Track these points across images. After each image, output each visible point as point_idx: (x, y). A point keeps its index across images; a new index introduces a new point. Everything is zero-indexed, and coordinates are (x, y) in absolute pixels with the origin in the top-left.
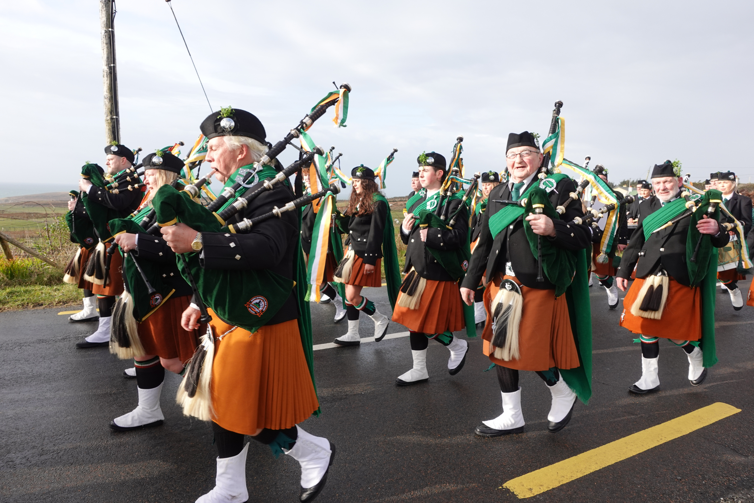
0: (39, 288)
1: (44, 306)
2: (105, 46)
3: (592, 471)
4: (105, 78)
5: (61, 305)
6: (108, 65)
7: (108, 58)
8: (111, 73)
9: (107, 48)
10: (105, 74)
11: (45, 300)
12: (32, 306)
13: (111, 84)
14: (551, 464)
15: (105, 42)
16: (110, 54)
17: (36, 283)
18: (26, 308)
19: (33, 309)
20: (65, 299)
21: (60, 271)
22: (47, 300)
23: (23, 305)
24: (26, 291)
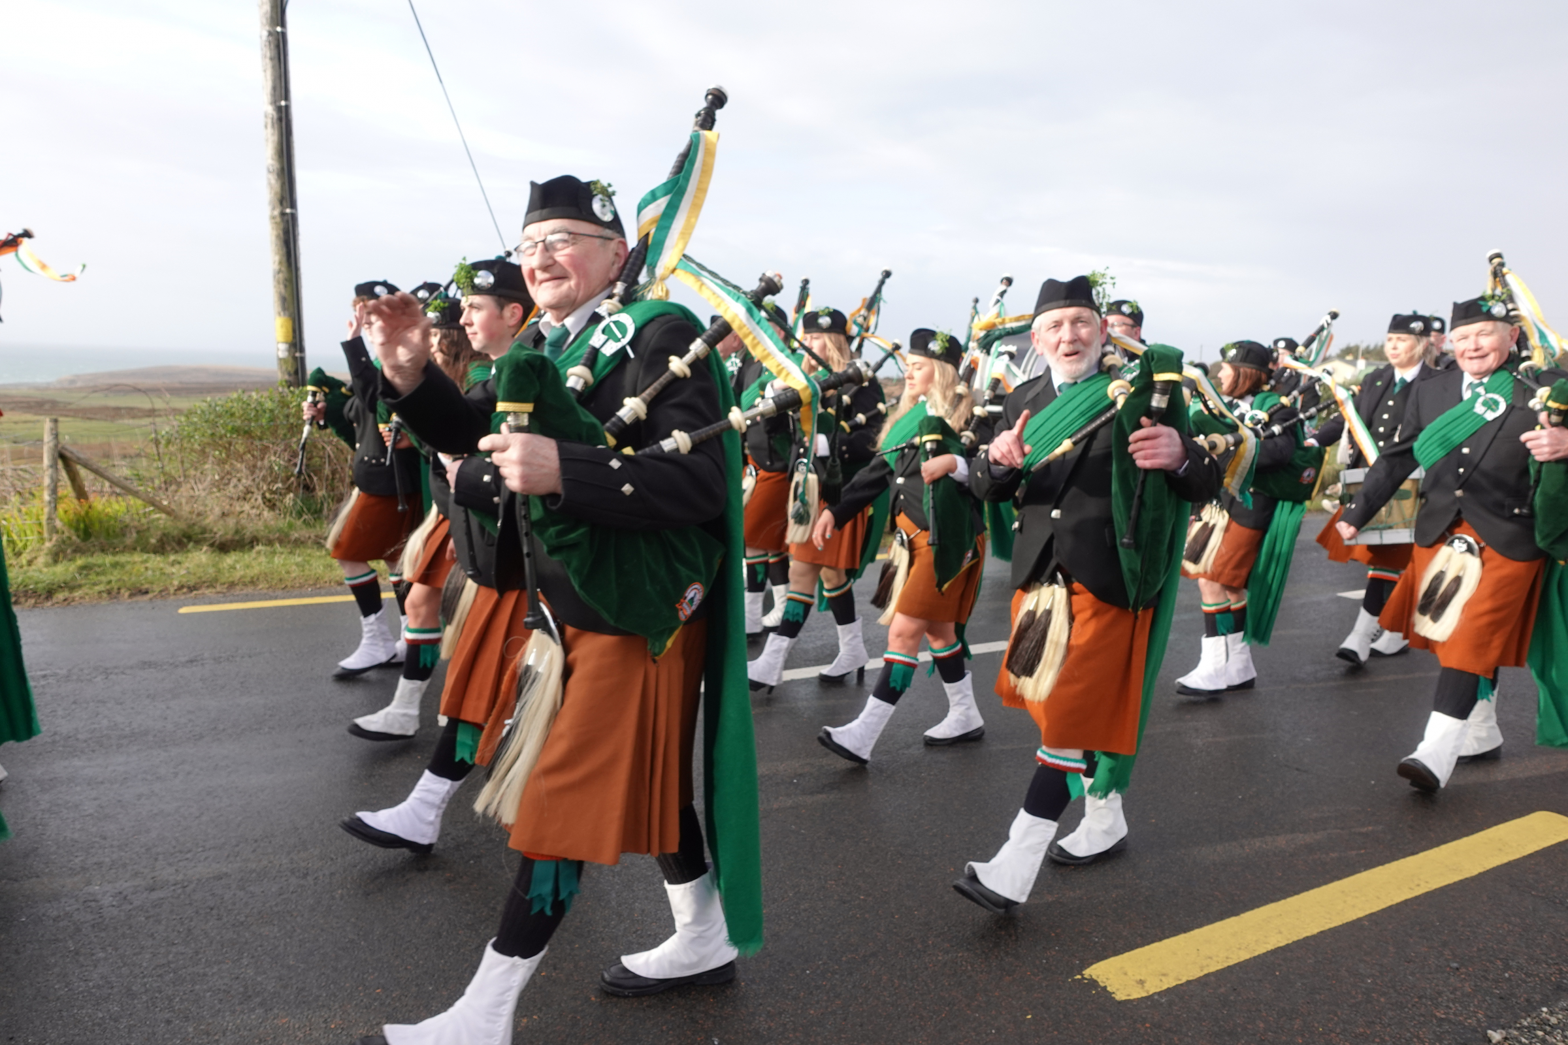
0: (140, 559)
1: (150, 595)
2: (269, 64)
3: (1270, 947)
4: (270, 130)
5: (184, 593)
6: (275, 102)
7: (274, 88)
8: (280, 119)
9: (273, 67)
10: (269, 121)
11: (152, 583)
12: (127, 594)
13: (280, 143)
14: (1185, 932)
15: (268, 54)
16: (278, 81)
17: (135, 549)
18: (115, 598)
19: (130, 601)
20: (192, 581)
21: (182, 525)
22: (157, 582)
23: (109, 591)
24: (116, 565)
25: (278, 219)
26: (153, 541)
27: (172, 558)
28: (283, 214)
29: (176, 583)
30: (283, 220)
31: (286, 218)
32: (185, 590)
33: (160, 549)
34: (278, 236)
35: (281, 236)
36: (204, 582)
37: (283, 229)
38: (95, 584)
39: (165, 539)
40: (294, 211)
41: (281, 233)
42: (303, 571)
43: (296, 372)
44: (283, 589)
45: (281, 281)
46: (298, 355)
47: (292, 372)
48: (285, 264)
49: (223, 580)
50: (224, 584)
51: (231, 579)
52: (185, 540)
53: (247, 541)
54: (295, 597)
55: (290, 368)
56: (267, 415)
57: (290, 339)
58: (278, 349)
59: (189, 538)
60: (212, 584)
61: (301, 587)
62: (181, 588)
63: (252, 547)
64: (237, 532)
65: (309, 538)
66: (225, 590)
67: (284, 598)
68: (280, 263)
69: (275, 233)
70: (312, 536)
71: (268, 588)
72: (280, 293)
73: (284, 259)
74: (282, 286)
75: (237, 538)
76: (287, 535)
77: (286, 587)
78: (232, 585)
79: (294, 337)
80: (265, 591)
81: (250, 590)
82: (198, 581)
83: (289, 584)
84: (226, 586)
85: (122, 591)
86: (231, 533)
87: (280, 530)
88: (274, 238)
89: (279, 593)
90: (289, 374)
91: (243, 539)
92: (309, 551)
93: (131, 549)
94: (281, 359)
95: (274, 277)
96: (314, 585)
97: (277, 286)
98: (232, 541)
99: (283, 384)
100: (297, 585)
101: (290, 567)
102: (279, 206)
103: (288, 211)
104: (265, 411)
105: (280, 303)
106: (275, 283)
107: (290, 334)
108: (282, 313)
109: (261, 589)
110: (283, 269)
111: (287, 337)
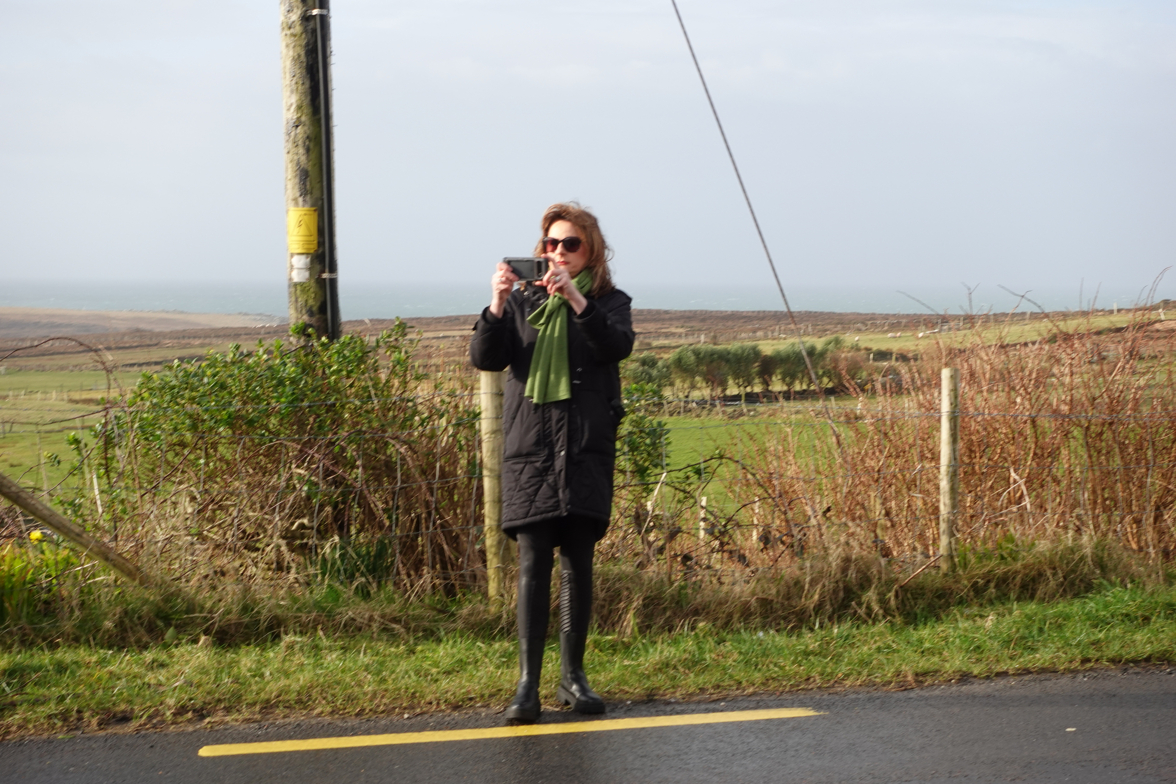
0: (94, 658)
1: (134, 724)
11: (130, 702)
12: (95, 721)
17: (77, 640)
18: (77, 728)
19: (102, 733)
20: (200, 698)
21: (153, 596)
22: (139, 700)
23: (64, 716)
24: (61, 668)
25: (298, 29)
26: (108, 624)
27: (148, 656)
28: (306, 19)
29: (171, 701)
30: (305, 31)
31: (311, 25)
32: (190, 715)
33: (123, 639)
34: (296, 59)
35: (303, 58)
36: (219, 701)
37: (307, 45)
38: (37, 702)
39: (127, 621)
40: (324, 12)
41: (303, 53)
42: (383, 680)
43: (322, 309)
44: (357, 715)
45: (300, 143)
46: (325, 275)
47: (315, 309)
48: (307, 110)
49: (250, 698)
50: (254, 704)
51: (263, 696)
52: (160, 623)
53: (263, 626)
54: (385, 730)
55: (311, 302)
56: (288, 390)
57: (314, 246)
58: (292, 267)
59: (168, 621)
60: (232, 703)
61: (389, 712)
62: (181, 711)
63: (277, 637)
64: (245, 609)
65: (371, 619)
66: (258, 717)
67: (368, 732)
68: (299, 108)
69: (291, 53)
70: (376, 615)
71: (332, 713)
72: (298, 163)
73: (307, 101)
74: (301, 151)
75: (246, 620)
76: (330, 615)
77: (363, 710)
78: (268, 707)
79: (321, 244)
80: (328, 719)
81: (297, 717)
82: (209, 698)
83: (368, 706)
84: (258, 708)
85: (87, 715)
86: (235, 609)
87: (317, 605)
88: (288, 63)
89: (354, 722)
90: (311, 313)
91: (258, 622)
92: (381, 646)
93: (75, 641)
94: (296, 285)
95: (289, 134)
96: (412, 707)
97: (293, 150)
98: (238, 625)
99: (302, 331)
100: (382, 708)
101: (356, 675)
102: (300, 5)
103: (315, 12)
104: (281, 383)
105: (297, 180)
106: (290, 145)
107: (315, 238)
108: (301, 200)
109: (319, 715)
110: (303, 119)
111: (308, 242)
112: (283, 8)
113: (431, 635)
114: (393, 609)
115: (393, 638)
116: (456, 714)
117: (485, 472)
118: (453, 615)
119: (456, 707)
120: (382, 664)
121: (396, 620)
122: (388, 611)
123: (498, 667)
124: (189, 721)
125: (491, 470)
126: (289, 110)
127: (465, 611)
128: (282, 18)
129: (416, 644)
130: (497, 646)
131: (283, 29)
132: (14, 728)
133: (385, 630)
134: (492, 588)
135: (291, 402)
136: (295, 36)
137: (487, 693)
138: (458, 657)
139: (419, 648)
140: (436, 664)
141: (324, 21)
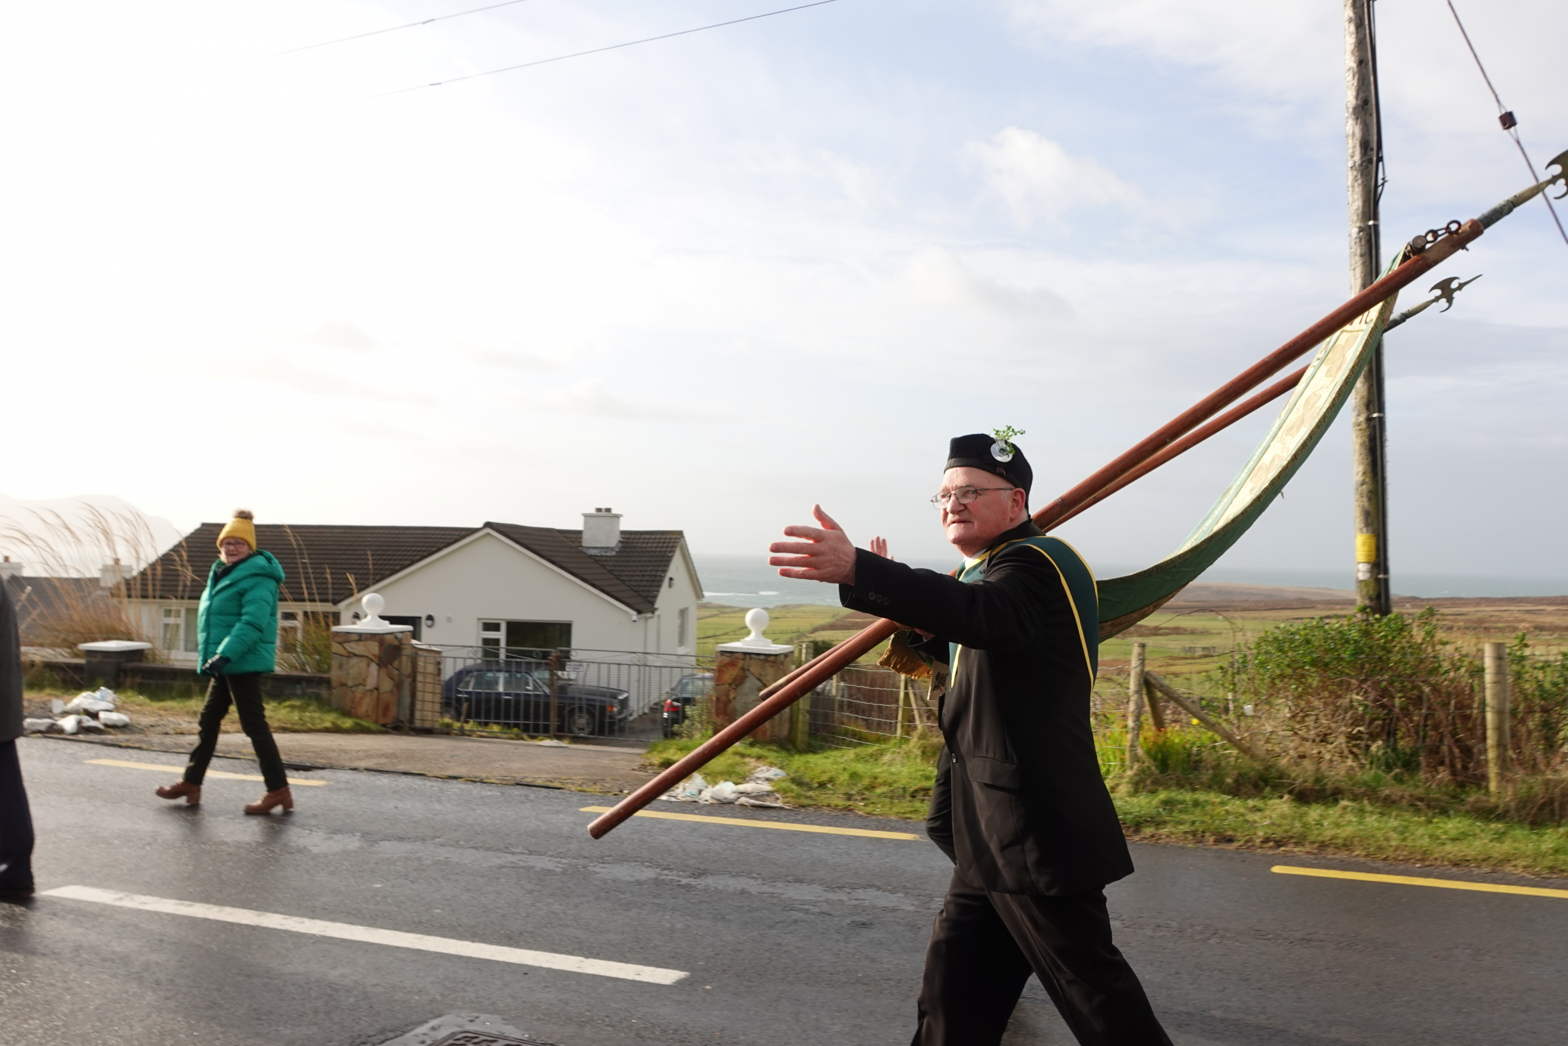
2: (1358, 261)
9: (1364, 263)
11: (1235, 830)
12: (1212, 839)
15: (1358, 252)
17: (1212, 788)
18: (1201, 842)
21: (1258, 766)
22: (1240, 830)
23: (1194, 833)
24: (1196, 804)
25: (1364, 426)
26: (1229, 780)
27: (1251, 803)
28: (1369, 419)
29: (1261, 833)
30: (1369, 427)
31: (1372, 423)
32: (1271, 844)
33: (1239, 790)
34: (1362, 444)
35: (1367, 443)
36: (1291, 837)
37: (1370, 435)
38: (1180, 823)
39: (1241, 780)
40: (1381, 415)
41: (1367, 440)
42: (1404, 840)
43: (1378, 597)
44: (1384, 859)
45: (1365, 494)
46: (1381, 576)
47: (1374, 596)
48: (1369, 475)
49: (1312, 838)
50: (1313, 843)
51: (1320, 838)
52: (1261, 783)
53: (1329, 792)
54: (1402, 873)
55: (1371, 592)
56: (1352, 647)
57: (1373, 558)
58: (1358, 571)
59: (1266, 782)
60: (1300, 840)
61: (1406, 861)
63: (1336, 801)
64: (1317, 780)
65: (1402, 797)
66: (1315, 851)
67: (1388, 873)
68: (1364, 473)
69: (1359, 441)
70: (1406, 794)
71: (1366, 856)
72: (1363, 507)
73: (1369, 469)
74: (1365, 499)
75: (1317, 787)
76: (1374, 791)
77: (1388, 857)
78: (1323, 846)
79: (1378, 556)
80: (1363, 860)
81: (1343, 855)
82: (1285, 835)
84: (1316, 845)
86: (1311, 780)
87: (1365, 783)
88: (1357, 447)
89: (1380, 864)
90: (1371, 599)
91: (1324, 790)
92: (1407, 815)
93: (1209, 787)
94: (1361, 581)
95: (1357, 490)
96: (1422, 860)
97: (1360, 499)
98: (1312, 790)
99: (1363, 610)
100: (1401, 858)
101: (1387, 832)
102: (1365, 411)
103: (1375, 415)
104: (1347, 642)
105: (1362, 517)
106: (1358, 496)
107: (1374, 553)
108: (1365, 529)
109: (1357, 856)
110: (1367, 480)
111: (1369, 556)
112: (1355, 414)
113: (1444, 812)
114: (1420, 792)
115: (1417, 811)
116: (1455, 869)
117: (1488, 709)
118: (1463, 800)
119: (1456, 865)
120: (1406, 827)
121: (1421, 799)
122: (1415, 792)
123: (1491, 841)
124: (1271, 847)
125: (1493, 708)
126: (1357, 474)
127: (1471, 799)
128: (1353, 420)
129: (1434, 817)
130: (1493, 826)
131: (1354, 426)
132: (1163, 837)
133: (1412, 805)
134: (1493, 786)
135: (1353, 655)
136: (1361, 430)
137: (1480, 857)
138: (1462, 830)
139: (1435, 820)
140: (1445, 833)
141: (1381, 421)
